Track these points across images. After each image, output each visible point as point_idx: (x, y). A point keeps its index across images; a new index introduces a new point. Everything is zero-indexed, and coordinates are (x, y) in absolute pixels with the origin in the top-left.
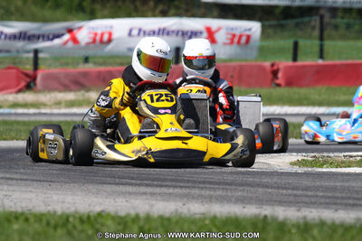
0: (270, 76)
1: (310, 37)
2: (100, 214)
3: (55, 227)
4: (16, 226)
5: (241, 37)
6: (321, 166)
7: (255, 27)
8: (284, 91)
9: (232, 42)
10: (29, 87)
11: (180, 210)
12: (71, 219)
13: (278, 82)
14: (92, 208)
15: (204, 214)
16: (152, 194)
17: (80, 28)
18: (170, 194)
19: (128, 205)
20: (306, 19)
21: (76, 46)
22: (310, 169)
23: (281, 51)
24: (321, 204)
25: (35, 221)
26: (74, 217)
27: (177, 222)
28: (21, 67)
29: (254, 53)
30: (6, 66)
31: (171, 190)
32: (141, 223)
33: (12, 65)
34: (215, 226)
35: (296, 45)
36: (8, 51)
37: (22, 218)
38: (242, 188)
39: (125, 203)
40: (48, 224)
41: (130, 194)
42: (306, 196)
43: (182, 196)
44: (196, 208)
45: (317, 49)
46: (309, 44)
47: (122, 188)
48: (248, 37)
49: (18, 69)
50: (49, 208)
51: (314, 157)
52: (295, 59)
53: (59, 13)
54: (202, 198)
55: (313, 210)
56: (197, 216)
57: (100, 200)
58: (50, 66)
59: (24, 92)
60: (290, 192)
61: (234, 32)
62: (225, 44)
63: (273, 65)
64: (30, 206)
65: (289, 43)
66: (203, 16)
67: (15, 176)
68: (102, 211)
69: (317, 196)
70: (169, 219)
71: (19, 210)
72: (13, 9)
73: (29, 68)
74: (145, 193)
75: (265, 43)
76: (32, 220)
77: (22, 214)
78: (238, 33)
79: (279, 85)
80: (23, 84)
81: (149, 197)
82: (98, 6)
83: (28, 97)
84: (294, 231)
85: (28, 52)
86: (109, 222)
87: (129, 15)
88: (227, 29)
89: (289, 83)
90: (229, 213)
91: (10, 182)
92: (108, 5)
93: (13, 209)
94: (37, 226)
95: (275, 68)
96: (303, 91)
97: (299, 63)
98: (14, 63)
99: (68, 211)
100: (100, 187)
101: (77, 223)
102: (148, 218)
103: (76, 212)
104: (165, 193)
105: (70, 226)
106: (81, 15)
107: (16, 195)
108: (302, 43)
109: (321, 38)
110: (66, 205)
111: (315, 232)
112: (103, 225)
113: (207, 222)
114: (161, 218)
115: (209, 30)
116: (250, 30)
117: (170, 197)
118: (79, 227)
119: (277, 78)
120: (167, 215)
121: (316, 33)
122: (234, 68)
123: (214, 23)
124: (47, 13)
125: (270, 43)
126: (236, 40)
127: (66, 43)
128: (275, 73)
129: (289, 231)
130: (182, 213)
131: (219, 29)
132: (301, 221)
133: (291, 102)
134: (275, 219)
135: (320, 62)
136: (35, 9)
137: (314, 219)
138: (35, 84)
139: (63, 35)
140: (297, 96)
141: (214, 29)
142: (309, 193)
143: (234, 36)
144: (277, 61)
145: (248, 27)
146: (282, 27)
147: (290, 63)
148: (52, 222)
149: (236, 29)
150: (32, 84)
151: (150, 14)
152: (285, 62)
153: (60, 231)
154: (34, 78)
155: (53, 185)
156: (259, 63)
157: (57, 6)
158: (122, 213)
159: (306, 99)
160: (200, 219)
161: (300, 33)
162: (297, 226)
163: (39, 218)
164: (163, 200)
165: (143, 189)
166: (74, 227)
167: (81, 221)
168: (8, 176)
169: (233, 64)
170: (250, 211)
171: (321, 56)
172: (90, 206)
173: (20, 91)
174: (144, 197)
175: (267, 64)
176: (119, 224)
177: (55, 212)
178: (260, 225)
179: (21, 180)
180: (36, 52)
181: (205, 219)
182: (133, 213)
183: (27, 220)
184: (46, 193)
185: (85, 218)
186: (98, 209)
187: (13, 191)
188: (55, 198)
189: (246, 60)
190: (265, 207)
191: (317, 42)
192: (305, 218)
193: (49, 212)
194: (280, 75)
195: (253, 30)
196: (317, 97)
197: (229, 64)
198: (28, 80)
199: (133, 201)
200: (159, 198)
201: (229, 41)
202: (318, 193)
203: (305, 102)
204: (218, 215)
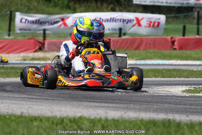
0: (171, 44)
1: (192, 23)
2: (80, 118)
3: (57, 124)
4: (35, 124)
5: (154, 23)
6: (199, 93)
7: (162, 18)
8: (178, 52)
9: (150, 26)
10: (40, 49)
11: (123, 116)
12: (65, 120)
13: (174, 47)
14: (76, 114)
15: (136, 118)
16: (108, 107)
17: (68, 17)
18: (118, 107)
19: (95, 113)
20: (190, 14)
21: (66, 27)
22: (193, 94)
23: (176, 31)
24: (199, 113)
25: (46, 121)
26: (67, 119)
27: (122, 122)
28: (36, 38)
29: (162, 31)
30: (29, 38)
31: (118, 105)
32: (103, 122)
33: (31, 37)
34: (143, 124)
35: (184, 27)
36: (30, 30)
37: (38, 120)
38: (156, 104)
39: (93, 112)
40: (53, 122)
41: (96, 107)
42: (191, 108)
43: (124, 108)
44: (132, 115)
45: (195, 30)
46: (191, 27)
47: (92, 104)
48: (159, 23)
49: (35, 39)
50: (53, 114)
51: (195, 88)
52: (184, 35)
53: (57, 10)
54: (135, 110)
55: (195, 116)
56: (133, 119)
57: (80, 110)
58: (52, 38)
59: (38, 52)
60: (182, 106)
61: (151, 20)
62: (146, 27)
63: (172, 38)
64: (43, 113)
65: (181, 27)
66: (134, 11)
67: (34, 97)
68: (81, 116)
69: (197, 109)
70: (118, 121)
71: (37, 115)
72: (32, 7)
73: (41, 39)
74: (104, 107)
75: (168, 26)
76: (44, 120)
77: (39, 117)
78: (153, 21)
79: (175, 49)
80: (37, 47)
81: (106, 108)
82: (77, 6)
83: (40, 54)
84: (185, 127)
85: (40, 30)
86: (86, 122)
87: (94, 11)
88: (147, 18)
89: (181, 48)
90: (150, 117)
91: (31, 100)
92: (83, 5)
93: (34, 115)
94: (47, 124)
95: (173, 40)
96: (188, 52)
97: (186, 37)
98: (33, 36)
99: (63, 116)
100: (80, 103)
101: (68, 122)
102: (106, 120)
103: (68, 116)
104: (115, 107)
105: (64, 124)
106: (68, 10)
107: (35, 107)
108: (188, 26)
109: (198, 24)
110: (62, 113)
111: (197, 128)
112: (82, 123)
113: (138, 122)
114: (113, 120)
115: (137, 19)
116: (159, 19)
117: (117, 109)
118: (69, 125)
119: (174, 45)
120: (116, 118)
121: (195, 21)
122: (151, 39)
123: (140, 15)
124: (51, 9)
125: (170, 26)
126: (152, 24)
127: (60, 26)
128: (173, 42)
129: (183, 128)
130: (124, 117)
131: (143, 19)
132: (189, 122)
133: (182, 58)
134: (175, 121)
135: (198, 36)
136: (43, 7)
137: (196, 121)
138: (44, 48)
139: (59, 22)
140: (185, 55)
141: (140, 18)
142: (193, 107)
143: (151, 22)
144: (174, 36)
145: (159, 18)
146: (176, 17)
147: (181, 37)
148: (55, 122)
149: (152, 18)
150: (42, 48)
151: (106, 10)
152: (178, 37)
153: (59, 127)
154: (44, 44)
155: (55, 102)
156: (164, 37)
157: (56, 5)
158: (92, 117)
159: (190, 57)
160: (134, 121)
161: (186, 21)
162: (187, 125)
163: (48, 119)
164: (114, 110)
165: (103, 104)
166: (67, 124)
167: (71, 121)
168: (30, 97)
169: (151, 37)
170: (161, 116)
171: (198, 34)
172: (74, 113)
173: (36, 51)
174: (104, 109)
175: (169, 37)
176: (91, 123)
177: (56, 117)
178: (167, 124)
179: (37, 99)
180: (44, 30)
181: (137, 121)
182: (98, 117)
183: (41, 120)
184: (50, 106)
185: (72, 119)
186: (79, 115)
187: (34, 105)
188: (56, 109)
189: (157, 35)
190: (169, 115)
191: (196, 26)
192: (191, 120)
193: (53, 116)
194: (176, 44)
195: (161, 19)
196: (196, 56)
197: (148, 37)
198: (40, 45)
199: (98, 111)
200: (112, 109)
201: (148, 25)
202: (197, 107)
203: (189, 58)
204: (144, 118)
